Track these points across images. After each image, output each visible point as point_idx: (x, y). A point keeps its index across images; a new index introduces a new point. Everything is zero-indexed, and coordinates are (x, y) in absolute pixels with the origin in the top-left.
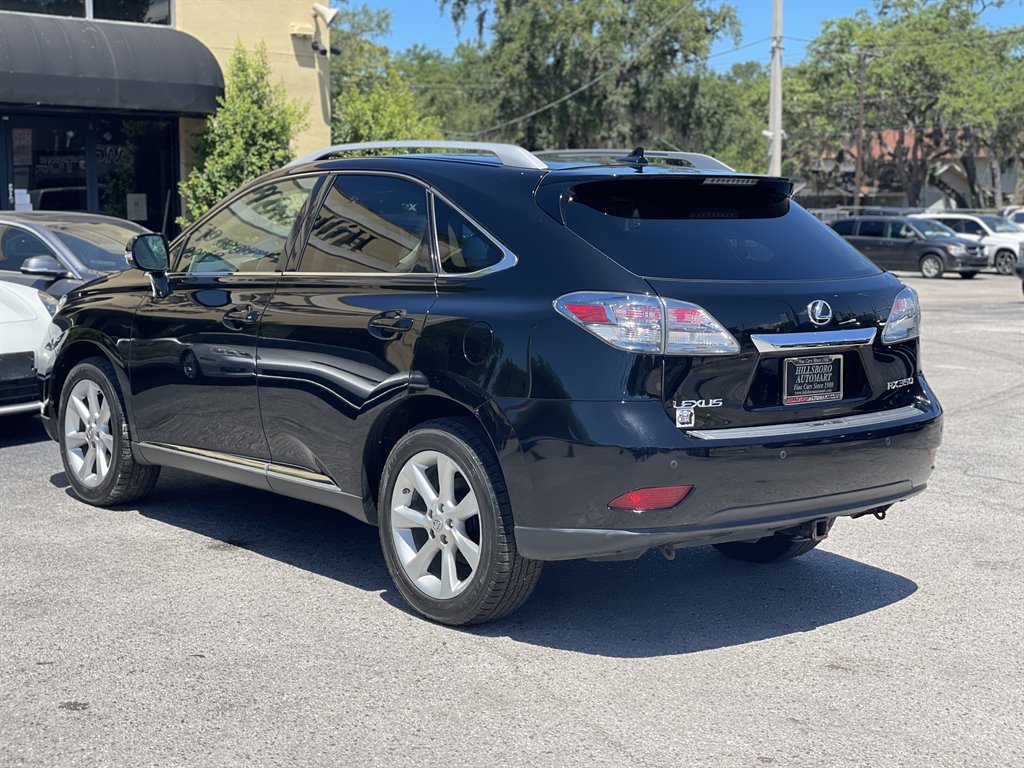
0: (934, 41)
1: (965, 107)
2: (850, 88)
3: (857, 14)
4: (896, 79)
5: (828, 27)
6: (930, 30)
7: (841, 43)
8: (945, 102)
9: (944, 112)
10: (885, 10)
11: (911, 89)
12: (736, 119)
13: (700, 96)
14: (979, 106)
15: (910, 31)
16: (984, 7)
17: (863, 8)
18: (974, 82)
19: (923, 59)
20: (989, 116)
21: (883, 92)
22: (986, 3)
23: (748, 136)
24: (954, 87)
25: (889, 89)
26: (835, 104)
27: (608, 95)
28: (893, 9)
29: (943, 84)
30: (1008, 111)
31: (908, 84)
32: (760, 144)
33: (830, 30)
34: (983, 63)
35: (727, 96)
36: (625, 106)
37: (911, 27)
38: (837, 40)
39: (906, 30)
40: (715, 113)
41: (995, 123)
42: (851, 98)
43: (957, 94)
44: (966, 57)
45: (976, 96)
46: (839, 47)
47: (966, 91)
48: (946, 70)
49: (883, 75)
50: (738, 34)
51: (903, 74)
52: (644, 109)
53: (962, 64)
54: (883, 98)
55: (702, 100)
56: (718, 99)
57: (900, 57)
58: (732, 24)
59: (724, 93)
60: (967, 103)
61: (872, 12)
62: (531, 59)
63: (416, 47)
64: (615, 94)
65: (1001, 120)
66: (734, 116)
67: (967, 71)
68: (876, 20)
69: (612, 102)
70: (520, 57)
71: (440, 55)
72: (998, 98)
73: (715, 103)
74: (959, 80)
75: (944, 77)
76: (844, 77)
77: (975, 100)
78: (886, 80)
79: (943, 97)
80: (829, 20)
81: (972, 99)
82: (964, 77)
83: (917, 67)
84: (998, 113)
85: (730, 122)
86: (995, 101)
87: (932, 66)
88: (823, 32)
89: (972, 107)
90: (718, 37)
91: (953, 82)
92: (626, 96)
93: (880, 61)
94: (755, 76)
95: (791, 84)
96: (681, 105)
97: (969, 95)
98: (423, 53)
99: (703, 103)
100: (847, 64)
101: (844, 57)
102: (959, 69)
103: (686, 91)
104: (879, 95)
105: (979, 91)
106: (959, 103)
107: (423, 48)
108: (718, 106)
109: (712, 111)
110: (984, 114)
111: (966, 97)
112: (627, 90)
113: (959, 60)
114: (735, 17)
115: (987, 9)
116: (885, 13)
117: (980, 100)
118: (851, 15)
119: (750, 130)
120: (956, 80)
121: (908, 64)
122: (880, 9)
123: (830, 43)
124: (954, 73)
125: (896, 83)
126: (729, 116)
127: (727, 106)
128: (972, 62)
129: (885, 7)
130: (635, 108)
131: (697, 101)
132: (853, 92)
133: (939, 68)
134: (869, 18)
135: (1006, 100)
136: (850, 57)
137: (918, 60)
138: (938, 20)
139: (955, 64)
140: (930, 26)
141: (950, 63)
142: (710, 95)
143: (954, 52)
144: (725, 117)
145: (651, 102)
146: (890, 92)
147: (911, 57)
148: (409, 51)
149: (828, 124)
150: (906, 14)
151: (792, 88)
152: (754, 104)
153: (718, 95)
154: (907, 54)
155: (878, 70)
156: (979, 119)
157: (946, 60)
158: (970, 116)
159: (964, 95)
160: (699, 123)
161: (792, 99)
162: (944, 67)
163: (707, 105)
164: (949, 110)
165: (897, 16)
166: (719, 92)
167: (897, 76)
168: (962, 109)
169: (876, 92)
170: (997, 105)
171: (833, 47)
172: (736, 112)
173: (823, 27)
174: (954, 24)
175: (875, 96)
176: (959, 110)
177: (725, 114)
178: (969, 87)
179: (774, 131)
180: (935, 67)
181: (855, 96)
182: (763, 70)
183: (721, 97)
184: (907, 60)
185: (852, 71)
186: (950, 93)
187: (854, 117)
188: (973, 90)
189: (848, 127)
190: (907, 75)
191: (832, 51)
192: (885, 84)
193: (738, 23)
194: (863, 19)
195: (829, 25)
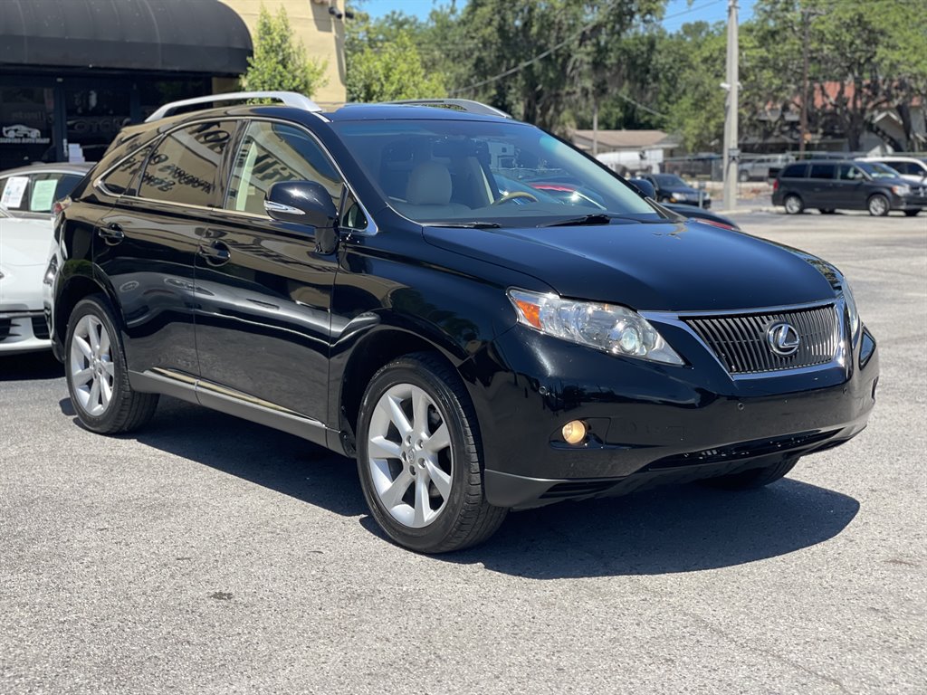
1: (902, 59)
2: (794, 44)
4: (837, 35)
7: (786, 3)
8: (883, 55)
9: (882, 65)
11: (852, 43)
12: (691, 74)
13: (656, 53)
14: (914, 58)
18: (910, 37)
19: (861, 16)
20: (924, 67)
21: (825, 47)
23: (701, 88)
24: (891, 42)
25: (831, 44)
26: (781, 58)
27: (572, 54)
29: (881, 38)
31: (848, 38)
32: (713, 96)
34: (917, 19)
35: (681, 52)
36: (588, 63)
40: (671, 68)
42: (795, 53)
43: (894, 47)
44: (902, 14)
45: (911, 49)
46: (784, 6)
47: (901, 45)
48: (883, 26)
49: (826, 32)
51: (844, 30)
52: (605, 66)
53: (898, 19)
54: (826, 52)
55: (659, 57)
56: (673, 55)
57: (841, 15)
59: (679, 49)
60: (904, 55)
62: (502, 22)
64: (578, 53)
66: (688, 71)
67: (902, 26)
69: (576, 60)
70: (491, 20)
73: (671, 59)
74: (896, 34)
75: (882, 33)
76: (789, 33)
77: (910, 53)
78: (828, 36)
79: (881, 51)
81: (907, 52)
82: (900, 32)
83: (856, 23)
85: (684, 76)
87: (870, 22)
89: (908, 60)
91: (890, 37)
92: (588, 54)
93: (823, 18)
94: (703, 34)
96: (640, 61)
97: (905, 49)
99: (660, 60)
100: (792, 21)
101: (789, 16)
102: (895, 25)
103: (644, 49)
104: (822, 50)
105: (914, 44)
106: (896, 56)
108: (674, 61)
109: (667, 66)
110: (919, 65)
111: (903, 51)
112: (589, 49)
113: (896, 17)
117: (915, 53)
119: (703, 83)
120: (892, 34)
121: (848, 21)
123: (775, 2)
124: (890, 28)
125: (837, 38)
126: (684, 70)
127: (681, 61)
128: (907, 18)
130: (597, 65)
131: (654, 58)
132: (796, 47)
133: (877, 23)
136: (794, 16)
137: (857, 17)
139: (892, 21)
141: (886, 19)
142: (666, 51)
143: (890, 9)
144: (681, 72)
145: (612, 60)
146: (832, 47)
147: (851, 14)
149: (775, 77)
151: (741, 44)
152: (705, 60)
153: (673, 51)
154: (847, 11)
155: (821, 27)
156: (915, 70)
157: (883, 17)
158: (907, 68)
159: (900, 49)
160: (656, 79)
162: (881, 23)
163: (663, 61)
164: (887, 62)
166: (675, 48)
167: (838, 32)
168: (898, 62)
169: (819, 47)
171: (779, 6)
172: (691, 67)
175: (817, 50)
176: (895, 63)
177: (680, 69)
178: (905, 41)
179: (731, 83)
180: (873, 24)
181: (799, 51)
182: (711, 29)
183: (677, 53)
184: (847, 17)
185: (796, 29)
186: (888, 47)
187: (799, 70)
188: (909, 44)
189: (793, 80)
190: (848, 31)
191: (777, 10)
192: (827, 39)
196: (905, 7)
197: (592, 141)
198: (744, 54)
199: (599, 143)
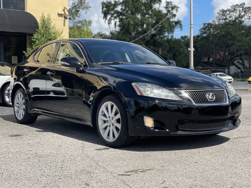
3: (212, 22)
10: (220, 21)
16: (245, 19)
17: (214, 20)
22: (246, 18)
33: (205, 26)
38: (207, 28)
50: (182, 27)
61: (216, 21)
63: (99, 32)
68: (217, 23)
71: (106, 34)
93: (219, 33)
98: (101, 34)
107: (101, 33)
114: (181, 23)
122: (218, 20)
123: (205, 29)
129: (220, 20)
134: (215, 23)
148: (98, 33)
150: (225, 22)
154: (226, 32)
162: (235, 35)
165: (222, 22)
173: (203, 25)
175: (217, 42)
178: (242, 40)
193: (181, 25)
194: (214, 23)
195: (205, 24)
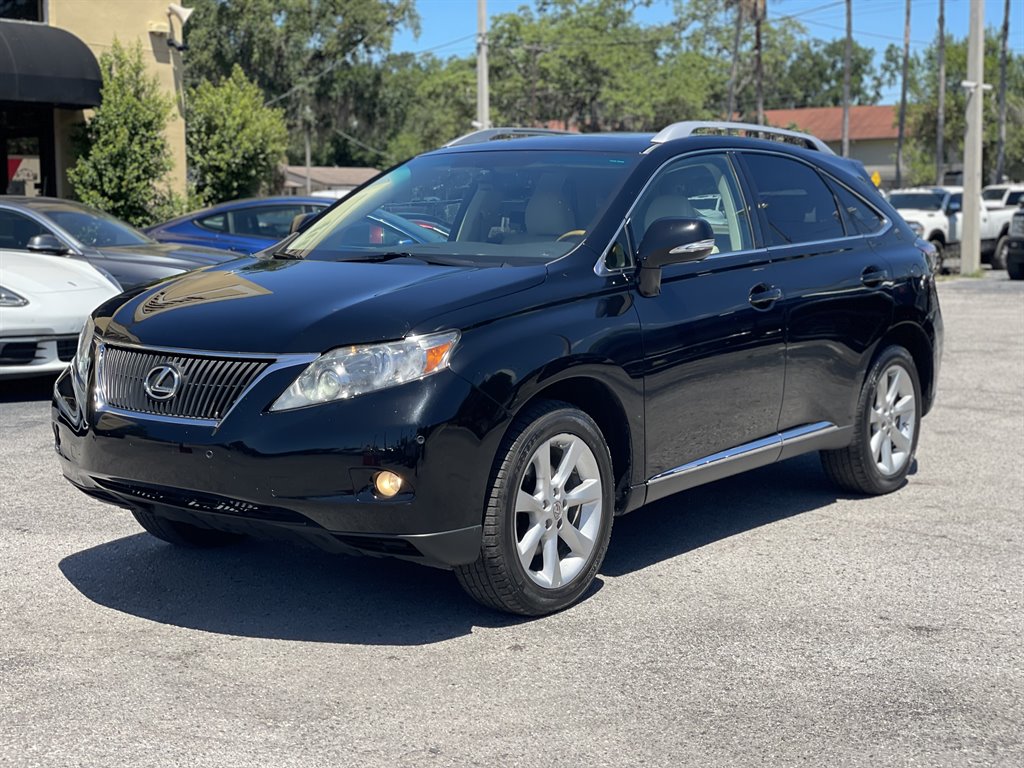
0: (595, 37)
1: (625, 100)
2: (517, 81)
3: (520, 10)
4: (562, 74)
5: (497, 23)
6: (591, 27)
7: (510, 38)
8: (608, 96)
9: (607, 106)
10: (545, 7)
11: (576, 83)
12: (419, 109)
13: (384, 87)
14: (638, 100)
15: (573, 28)
16: (635, 6)
17: (524, 4)
18: (633, 78)
19: (586, 55)
20: (647, 109)
21: (551, 86)
23: (431, 125)
24: (614, 82)
25: (557, 83)
26: (505, 96)
27: (293, 84)
28: (552, 7)
29: (604, 78)
30: (663, 105)
31: (573, 78)
32: (442, 134)
33: (499, 25)
34: (638, 60)
35: (409, 86)
36: (311, 95)
37: (573, 24)
38: (506, 35)
39: (569, 27)
40: (399, 103)
41: (652, 115)
42: (518, 90)
43: (617, 88)
44: (624, 54)
45: (634, 90)
46: (508, 42)
47: (625, 86)
48: (608, 65)
49: (551, 70)
50: (417, 27)
51: (568, 69)
52: (330, 98)
53: (621, 60)
54: (551, 91)
55: (386, 91)
56: (401, 89)
57: (565, 52)
58: (411, 17)
59: (406, 84)
60: (628, 96)
61: (533, 8)
62: (219, 46)
64: (299, 83)
65: (657, 113)
66: (417, 107)
67: (624, 66)
68: (537, 16)
69: (298, 91)
70: (207, 44)
72: (655, 92)
73: (398, 94)
74: (619, 75)
75: (606, 73)
76: (513, 70)
77: (634, 94)
78: (554, 74)
79: (605, 91)
80: (497, 15)
81: (631, 92)
82: (623, 73)
83: (580, 63)
84: (654, 107)
85: (413, 111)
86: (652, 96)
87: (594, 61)
88: (493, 27)
90: (397, 30)
91: (613, 77)
92: (310, 85)
93: (547, 56)
94: (410, 66)
95: (464, 76)
96: (367, 95)
97: (629, 90)
99: (387, 93)
100: (515, 58)
101: (513, 51)
102: (618, 65)
103: (370, 81)
104: (547, 88)
105: (637, 84)
106: (619, 97)
108: (402, 95)
109: (395, 101)
110: (642, 107)
111: (626, 92)
112: (312, 79)
113: (618, 56)
114: (414, 10)
115: (637, 8)
116: (545, 10)
117: (638, 94)
118: (514, 10)
119: (432, 120)
120: (614, 74)
121: (573, 60)
122: (539, 5)
123: (499, 37)
124: (614, 69)
125: (562, 77)
126: (412, 106)
127: (410, 96)
128: (629, 58)
129: (545, 4)
130: (321, 96)
131: (380, 92)
132: (519, 84)
133: (601, 62)
134: (531, 13)
135: (661, 95)
136: (518, 52)
137: (582, 56)
138: (598, 18)
139: (615, 61)
140: (590, 24)
141: (610, 60)
142: (393, 84)
143: (614, 48)
144: (409, 107)
145: (336, 92)
146: (558, 86)
147: (575, 52)
149: (500, 115)
150: (564, 12)
151: (465, 80)
152: (430, 95)
153: (400, 86)
154: (571, 50)
155: (546, 65)
156: (639, 112)
157: (606, 57)
158: (631, 110)
159: (623, 90)
160: (384, 113)
161: (465, 91)
162: (605, 62)
163: (391, 95)
164: (611, 103)
165: (556, 13)
166: (402, 82)
167: (563, 71)
168: (623, 103)
169: (544, 86)
170: (654, 99)
171: (502, 41)
172: (418, 102)
173: (491, 23)
174: (610, 21)
175: (541, 89)
176: (619, 103)
177: (408, 104)
178: (628, 82)
179: (482, 122)
180: (598, 63)
181: (523, 89)
182: (418, 61)
183: (404, 88)
184: (572, 55)
185: (521, 65)
186: (611, 86)
187: (523, 109)
188: (632, 85)
189: (518, 118)
190: (572, 70)
191: (501, 46)
192: (553, 78)
193: (416, 16)
194: (525, 15)
195: (496, 20)
196: (625, 47)
197: (305, 178)
198: (468, 90)
199: (312, 180)
